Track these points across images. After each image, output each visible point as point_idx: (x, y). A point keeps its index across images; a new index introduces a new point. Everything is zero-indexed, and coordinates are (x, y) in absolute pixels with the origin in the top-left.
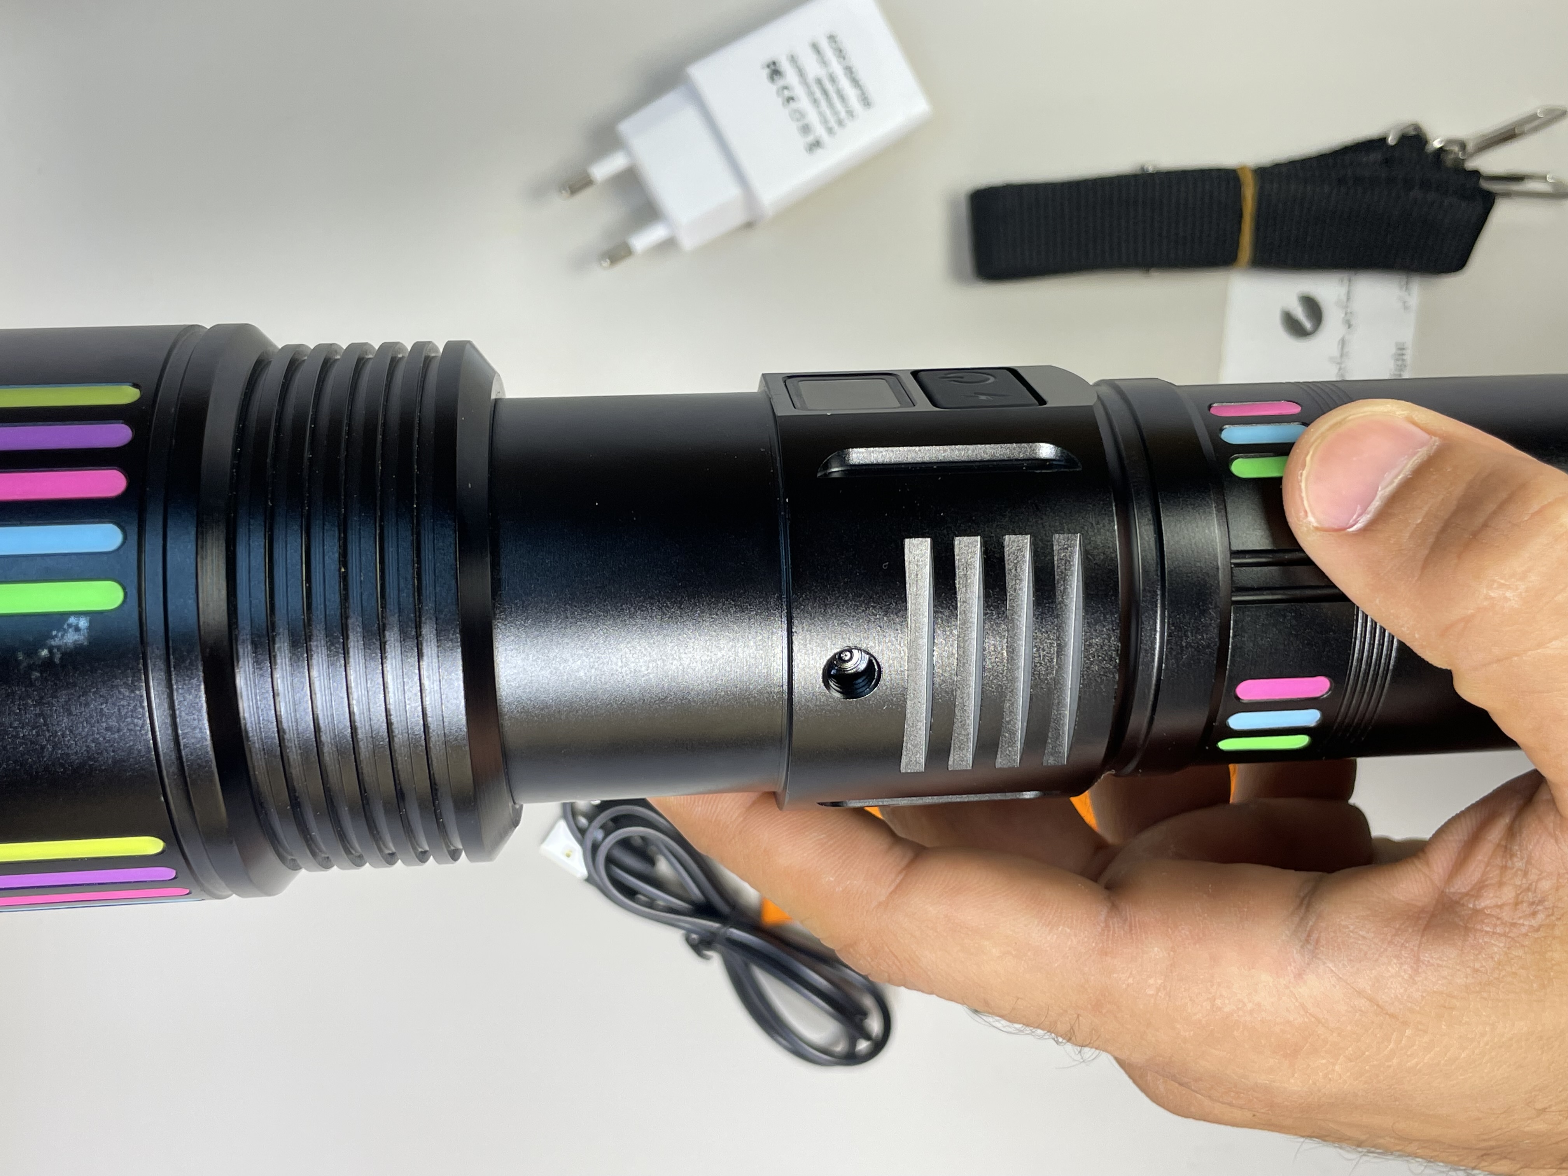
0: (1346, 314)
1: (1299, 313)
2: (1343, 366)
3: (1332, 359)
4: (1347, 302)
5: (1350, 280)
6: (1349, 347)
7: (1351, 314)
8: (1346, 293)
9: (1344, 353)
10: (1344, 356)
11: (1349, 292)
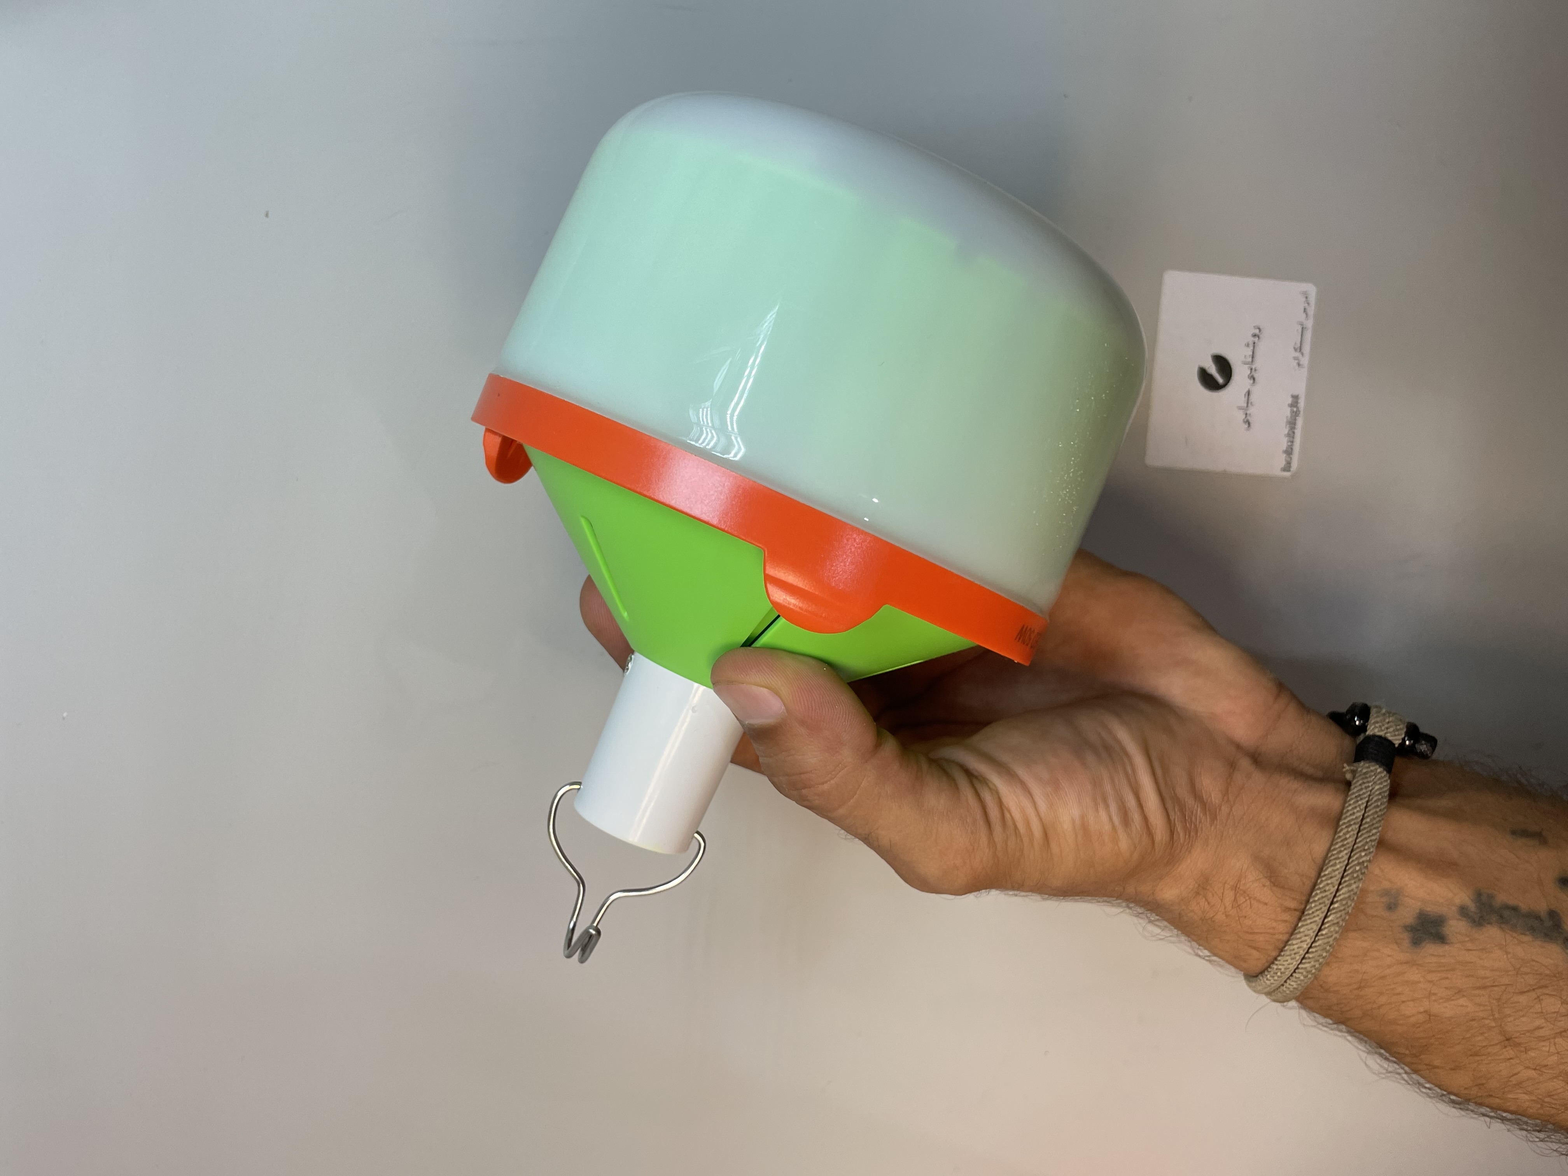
0: (1251, 369)
1: (1213, 370)
2: (1248, 412)
3: (1240, 408)
4: (1252, 361)
5: (1254, 343)
6: (1253, 398)
7: (1255, 370)
8: (1251, 353)
9: (1250, 402)
10: (1249, 404)
11: (1253, 353)
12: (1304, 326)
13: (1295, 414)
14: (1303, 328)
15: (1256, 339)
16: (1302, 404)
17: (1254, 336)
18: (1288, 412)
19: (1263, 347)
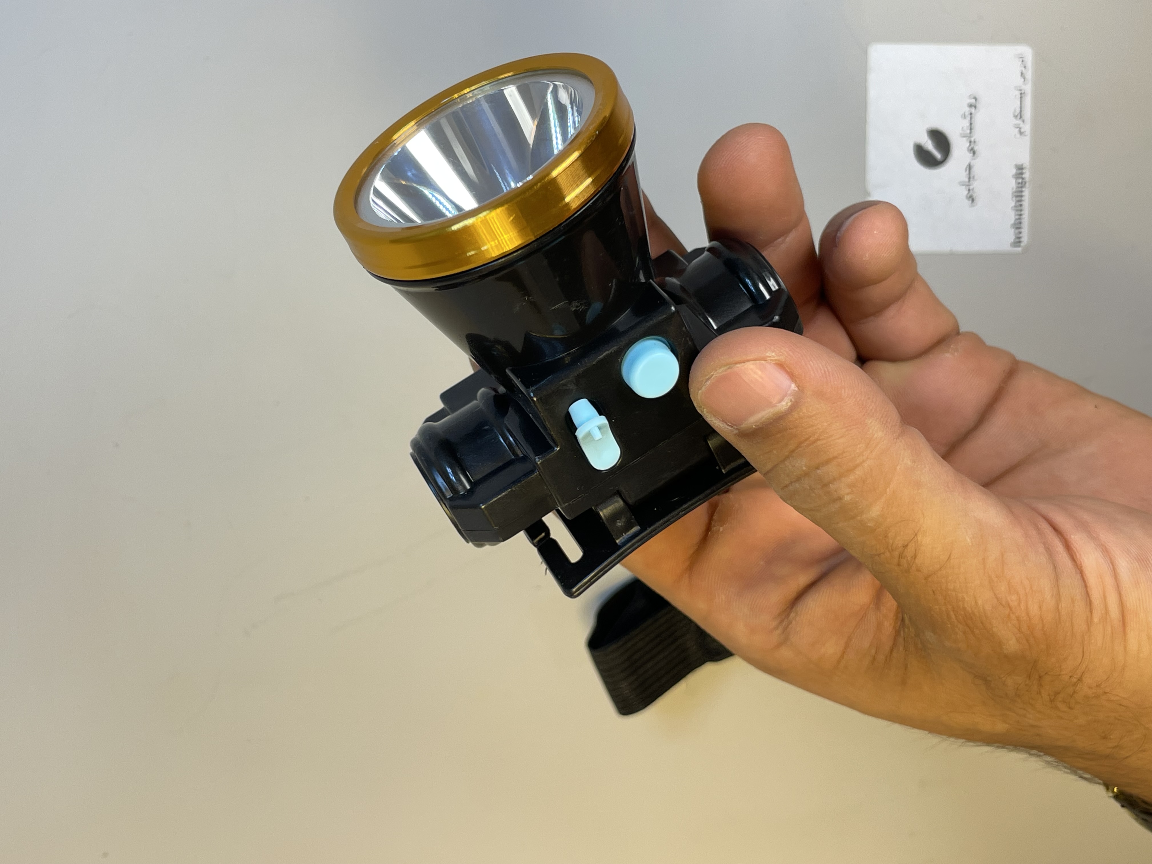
0: (970, 142)
1: (929, 145)
2: (971, 187)
3: (962, 184)
4: (971, 133)
5: (971, 114)
6: (976, 171)
7: (975, 142)
8: (968, 124)
9: (972, 176)
10: (972, 179)
11: (971, 124)
12: (1023, 92)
13: (1021, 186)
14: (1021, 94)
15: (973, 110)
16: (1027, 175)
17: (970, 106)
18: (1012, 184)
19: (980, 117)
